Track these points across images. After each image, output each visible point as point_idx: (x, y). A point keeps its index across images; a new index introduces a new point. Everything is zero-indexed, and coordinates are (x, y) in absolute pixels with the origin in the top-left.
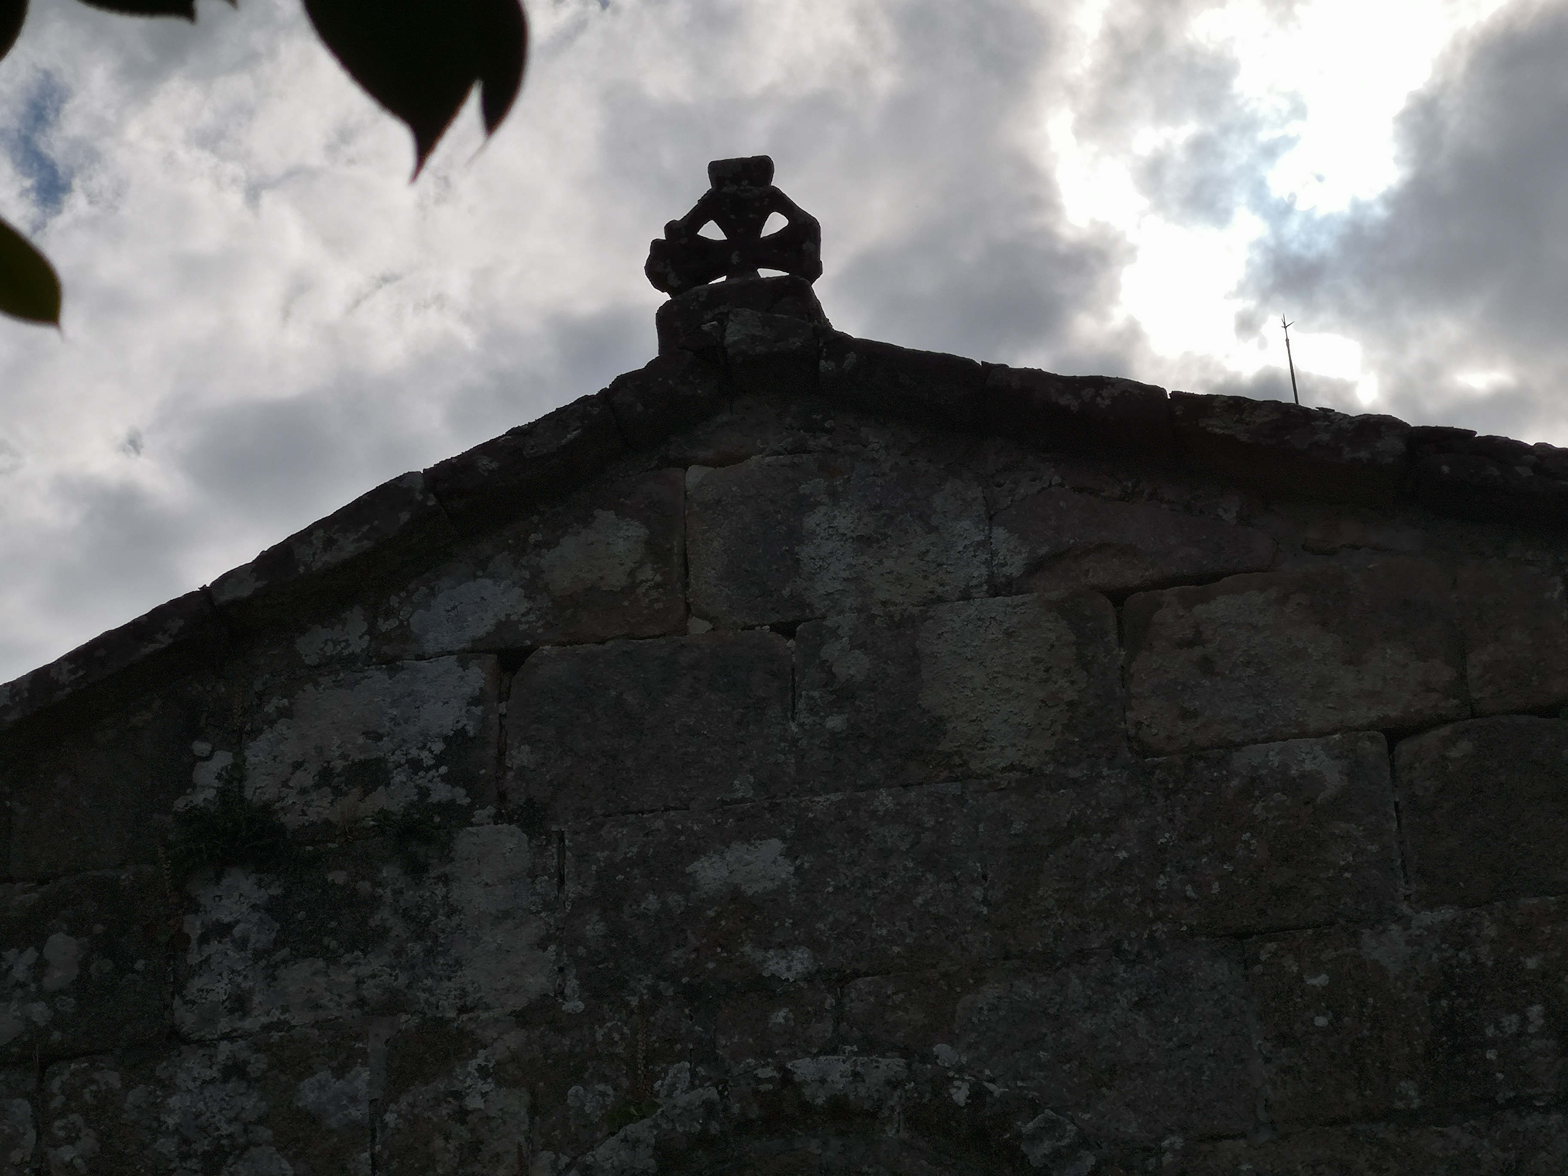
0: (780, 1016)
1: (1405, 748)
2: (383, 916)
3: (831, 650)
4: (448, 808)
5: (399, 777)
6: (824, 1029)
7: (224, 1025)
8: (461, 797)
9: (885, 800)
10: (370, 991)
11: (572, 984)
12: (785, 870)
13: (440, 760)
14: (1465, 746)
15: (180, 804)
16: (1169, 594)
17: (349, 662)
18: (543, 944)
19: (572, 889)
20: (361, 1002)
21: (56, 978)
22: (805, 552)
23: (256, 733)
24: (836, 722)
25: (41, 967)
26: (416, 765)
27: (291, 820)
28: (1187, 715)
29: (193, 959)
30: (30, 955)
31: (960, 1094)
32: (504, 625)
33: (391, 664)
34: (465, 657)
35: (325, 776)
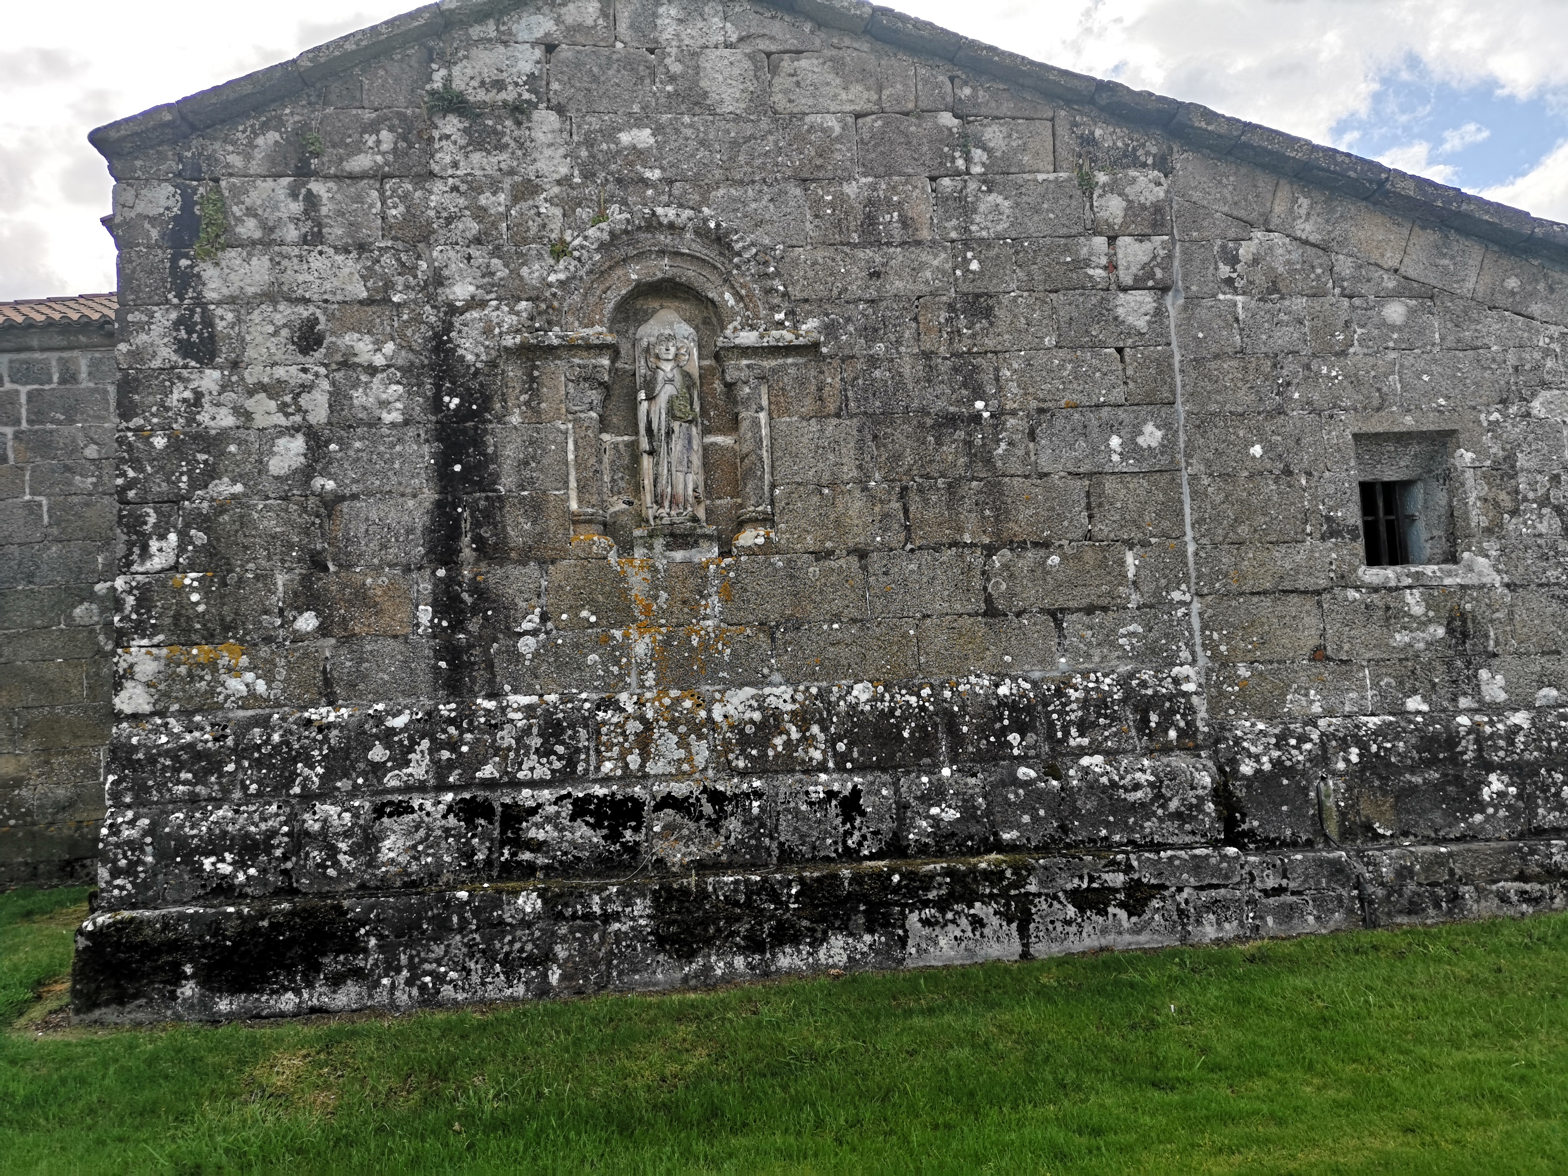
0: (650, 192)
1: (860, 121)
2: (506, 139)
3: (668, 61)
4: (528, 102)
5: (510, 88)
6: (665, 198)
7: (450, 172)
8: (533, 98)
9: (687, 119)
10: (503, 166)
11: (576, 173)
12: (652, 140)
13: (525, 83)
14: (880, 123)
15: (428, 87)
16: (786, 56)
17: (490, 40)
18: (565, 157)
19: (576, 138)
20: (500, 170)
21: (385, 147)
22: (659, 22)
23: (455, 63)
24: (669, 88)
25: (378, 142)
26: (516, 84)
27: (471, 99)
28: (790, 101)
29: (437, 146)
30: (374, 137)
31: (712, 225)
32: (547, 34)
33: (505, 43)
34: (534, 44)
35: (483, 83)
